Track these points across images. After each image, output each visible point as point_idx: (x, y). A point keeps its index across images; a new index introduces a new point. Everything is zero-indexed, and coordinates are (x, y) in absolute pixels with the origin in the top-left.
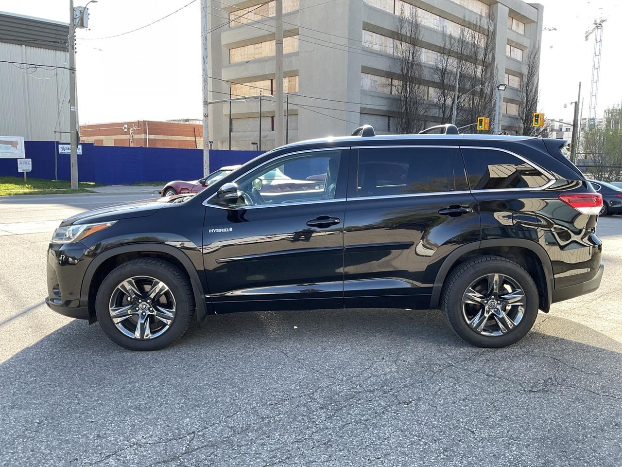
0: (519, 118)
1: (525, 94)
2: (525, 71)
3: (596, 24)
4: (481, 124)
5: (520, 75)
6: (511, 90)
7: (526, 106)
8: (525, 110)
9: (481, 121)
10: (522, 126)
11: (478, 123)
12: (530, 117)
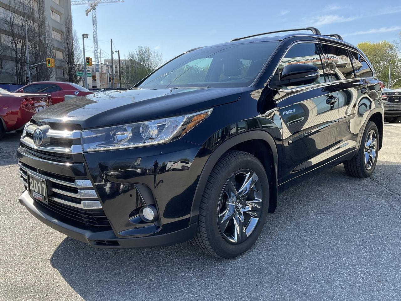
0: (65, 61)
1: (66, 46)
2: (64, 30)
3: (91, 6)
4: (49, 63)
5: (61, 32)
6: (57, 42)
7: (68, 53)
8: (68, 56)
9: (49, 61)
10: (67, 66)
11: (47, 62)
12: (72, 61)
